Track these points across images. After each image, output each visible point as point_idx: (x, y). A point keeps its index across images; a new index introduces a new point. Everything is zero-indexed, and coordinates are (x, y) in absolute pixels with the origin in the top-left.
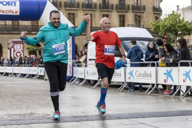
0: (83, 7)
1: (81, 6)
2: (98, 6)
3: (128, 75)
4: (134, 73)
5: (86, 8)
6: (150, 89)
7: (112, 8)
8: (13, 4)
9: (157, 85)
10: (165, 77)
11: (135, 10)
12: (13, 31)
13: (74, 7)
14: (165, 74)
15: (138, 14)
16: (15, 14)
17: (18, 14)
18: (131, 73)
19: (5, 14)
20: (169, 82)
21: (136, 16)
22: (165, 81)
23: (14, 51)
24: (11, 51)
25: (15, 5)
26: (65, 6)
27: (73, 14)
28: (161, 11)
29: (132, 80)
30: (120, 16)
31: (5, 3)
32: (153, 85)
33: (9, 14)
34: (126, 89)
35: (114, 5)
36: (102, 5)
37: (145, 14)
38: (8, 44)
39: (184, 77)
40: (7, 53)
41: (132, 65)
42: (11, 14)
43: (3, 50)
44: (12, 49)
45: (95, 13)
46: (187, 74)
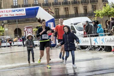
0: (63, 4)
1: (61, 4)
2: (71, 3)
4: (81, 41)
5: (64, 4)
7: (79, 3)
8: (22, 10)
9: (91, 46)
11: (92, 2)
12: (26, 21)
13: (58, 5)
14: (94, 40)
15: (94, 5)
16: (24, 15)
17: (25, 15)
19: (19, 16)
23: (27, 32)
24: (26, 32)
25: (23, 11)
26: (53, 5)
27: (58, 9)
29: (81, 45)
31: (18, 10)
33: (20, 15)
35: (80, 1)
36: (73, 2)
37: (98, 4)
38: (24, 29)
40: (24, 33)
42: (22, 15)
43: (22, 32)
44: (26, 31)
45: (69, 7)
46: (103, 40)
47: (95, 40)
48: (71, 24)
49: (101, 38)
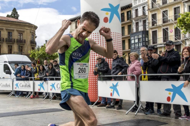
3: (15, 86)
4: (19, 85)
6: (30, 95)
7: (3, 41)
10: (39, 87)
11: (19, 42)
14: (39, 85)
15: (21, 45)
18: (17, 85)
20: (42, 91)
21: (19, 46)
22: (39, 90)
28: (36, 44)
29: (17, 89)
30: (9, 46)
32: (32, 92)
34: (13, 95)
35: (5, 39)
37: (25, 45)
39: (51, 87)
41: (17, 80)
46: (53, 86)
47: (41, 85)
48: (5, 62)
49: (50, 82)
